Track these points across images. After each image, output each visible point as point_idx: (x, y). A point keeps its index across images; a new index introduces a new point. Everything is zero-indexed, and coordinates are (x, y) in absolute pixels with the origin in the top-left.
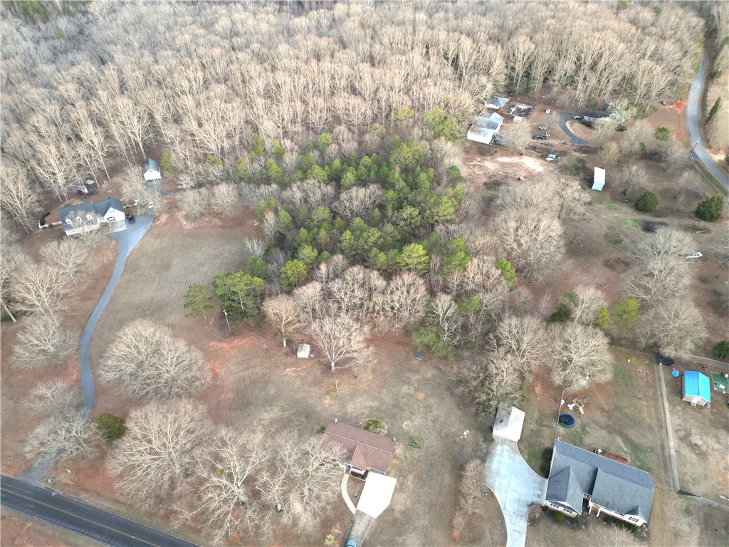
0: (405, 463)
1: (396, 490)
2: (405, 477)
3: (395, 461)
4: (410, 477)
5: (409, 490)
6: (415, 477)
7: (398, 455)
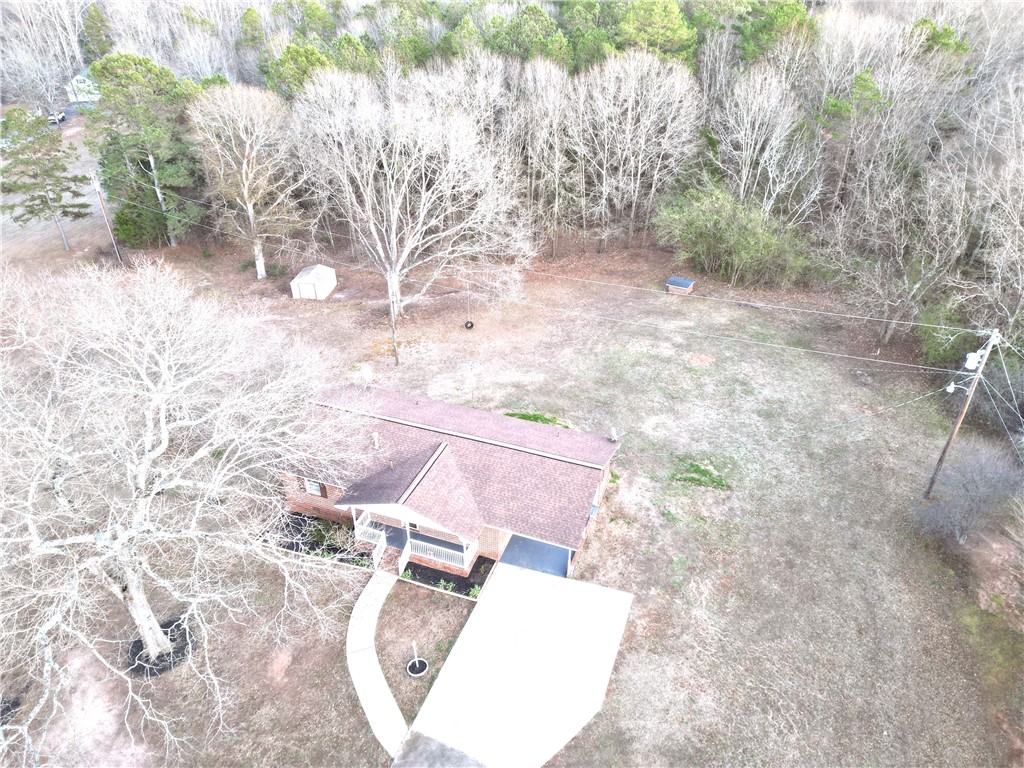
0: (666, 537)
1: (631, 642)
2: (673, 590)
3: (619, 529)
4: (703, 589)
5: (703, 642)
6: (724, 589)
7: (631, 510)
